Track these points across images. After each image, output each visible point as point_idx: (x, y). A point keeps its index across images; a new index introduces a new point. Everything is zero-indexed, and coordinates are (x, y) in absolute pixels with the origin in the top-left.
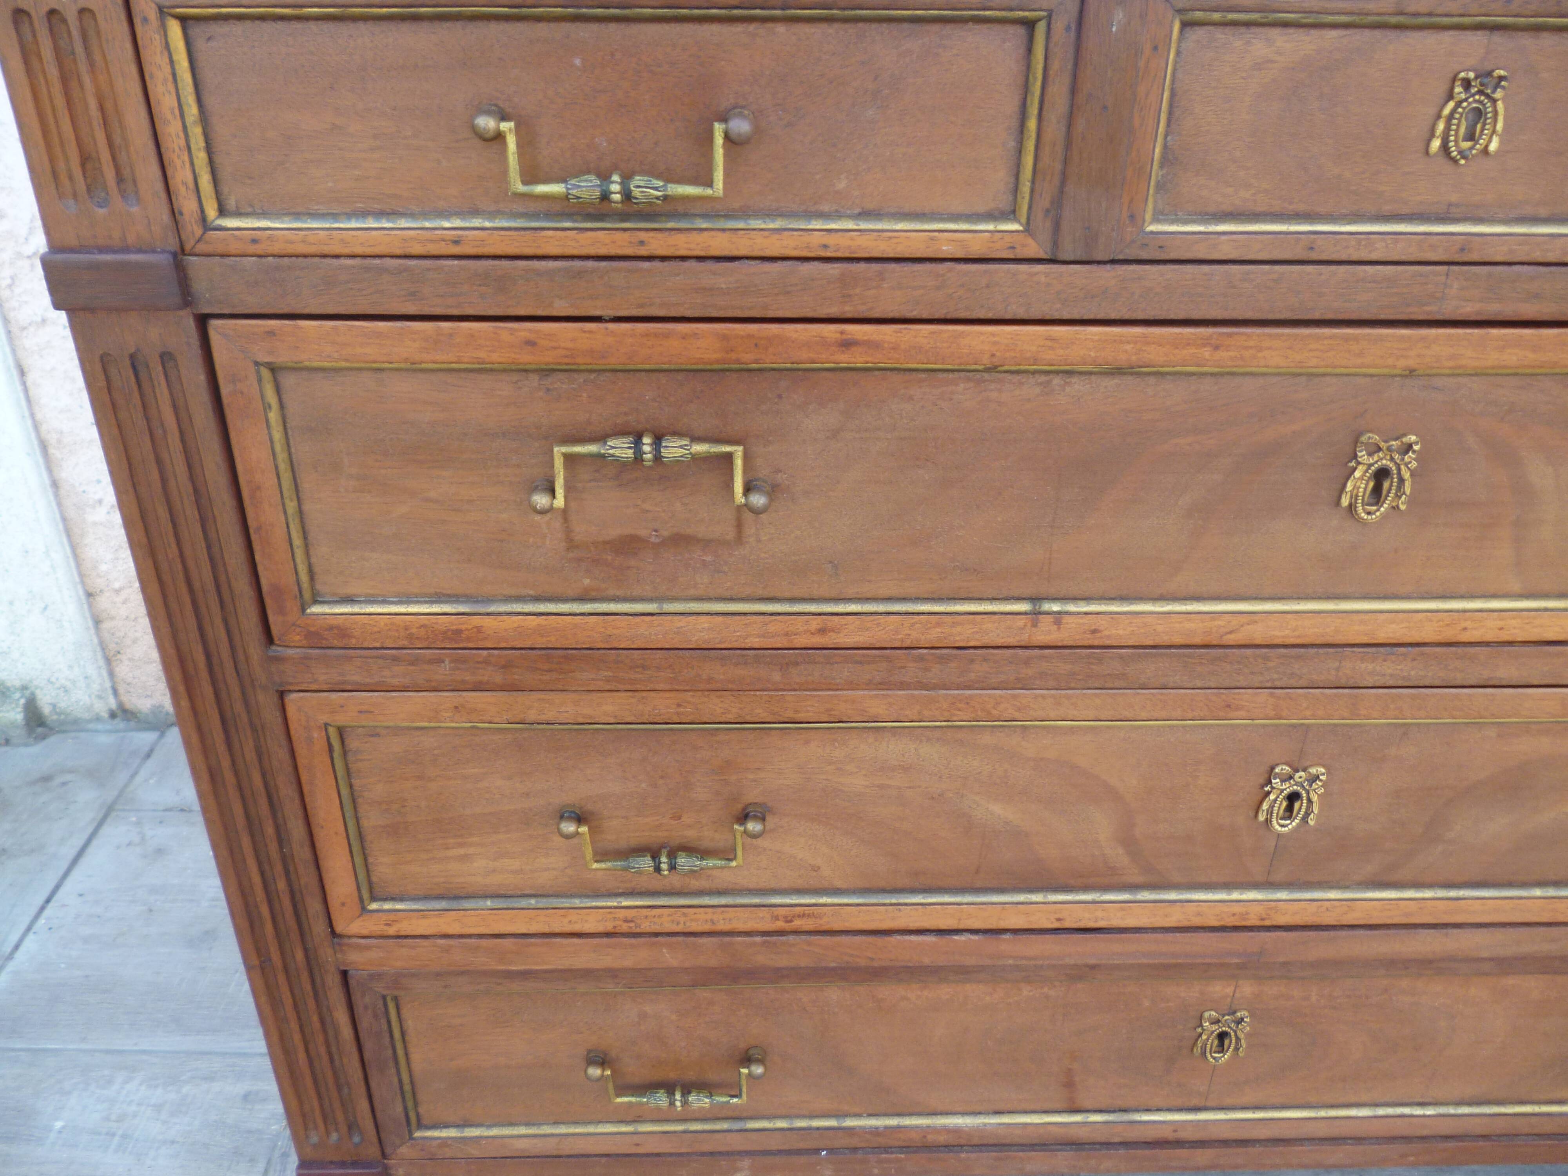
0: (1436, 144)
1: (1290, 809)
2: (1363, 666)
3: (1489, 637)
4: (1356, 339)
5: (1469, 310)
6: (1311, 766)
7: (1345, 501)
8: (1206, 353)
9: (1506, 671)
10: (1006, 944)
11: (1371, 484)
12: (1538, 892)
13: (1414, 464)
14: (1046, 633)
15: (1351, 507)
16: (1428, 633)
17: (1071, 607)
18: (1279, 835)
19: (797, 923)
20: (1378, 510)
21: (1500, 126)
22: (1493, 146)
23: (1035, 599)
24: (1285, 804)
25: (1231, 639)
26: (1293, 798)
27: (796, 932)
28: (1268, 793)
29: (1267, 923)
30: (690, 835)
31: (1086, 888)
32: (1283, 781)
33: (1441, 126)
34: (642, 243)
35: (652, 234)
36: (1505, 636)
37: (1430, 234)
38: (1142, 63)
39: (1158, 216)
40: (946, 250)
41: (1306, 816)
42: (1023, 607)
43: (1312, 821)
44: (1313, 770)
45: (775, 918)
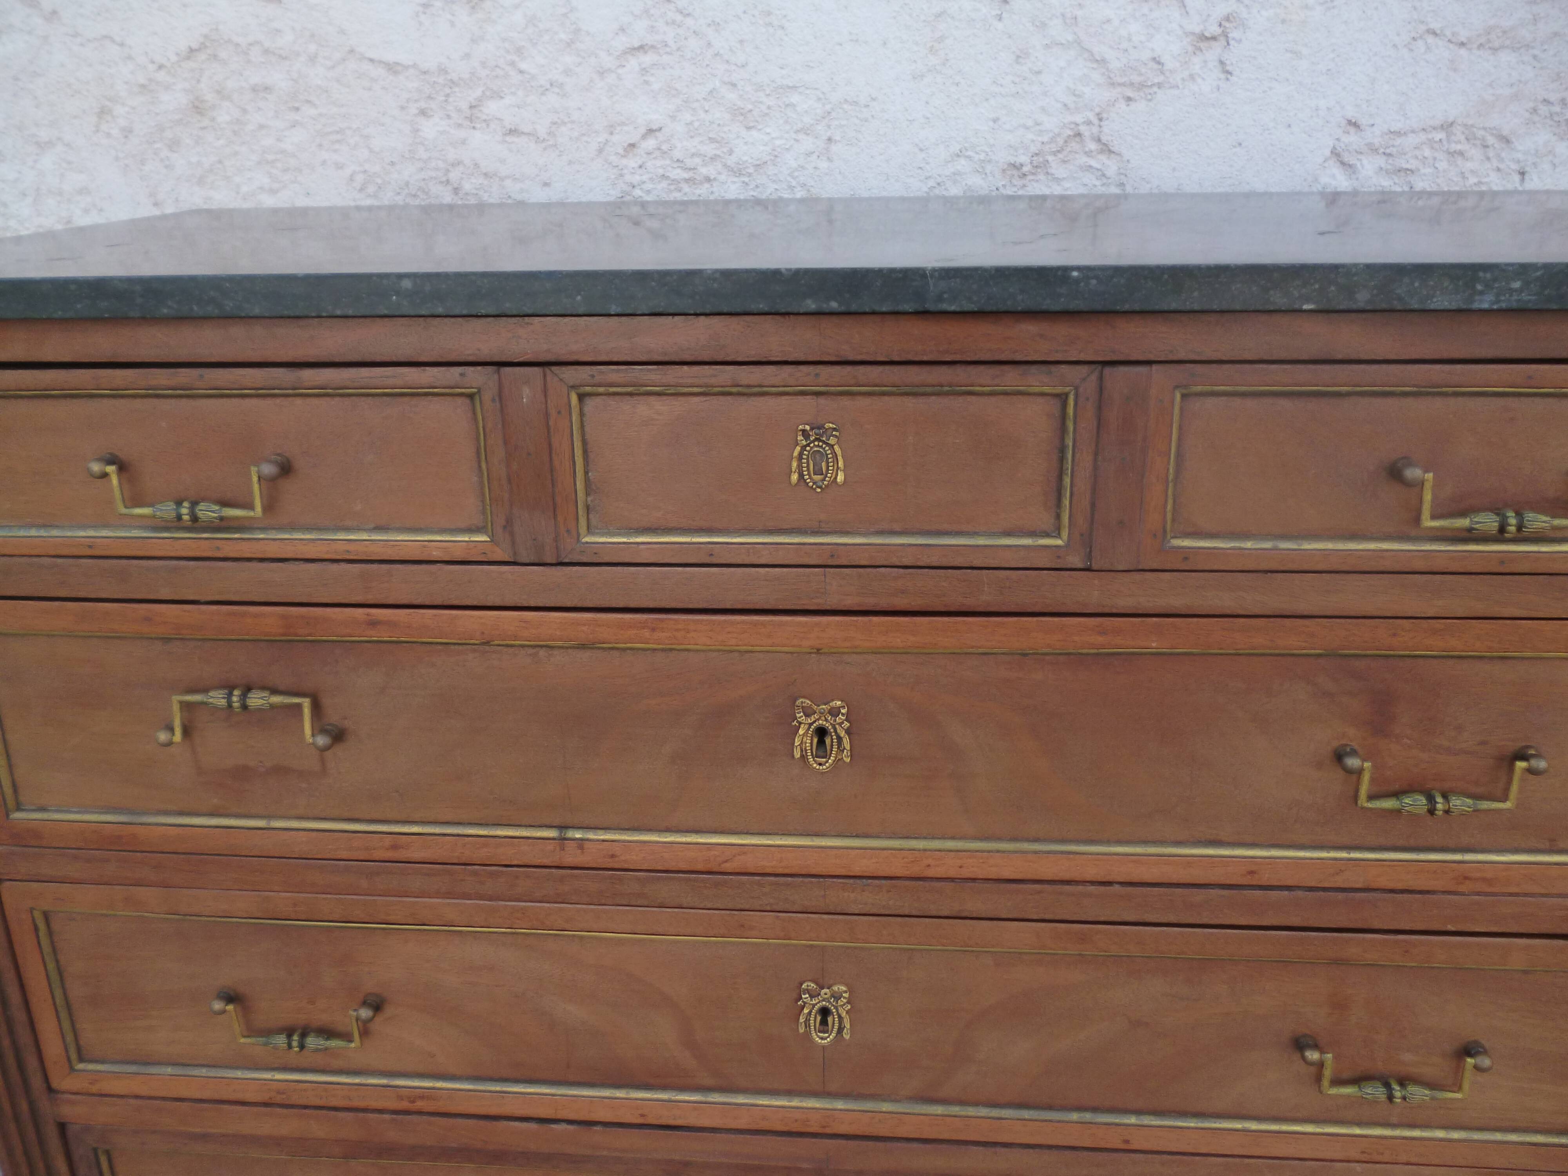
0: (795, 477)
1: (824, 1022)
2: (846, 894)
3: (952, 873)
4: (763, 624)
5: (850, 602)
6: (835, 984)
7: (797, 754)
8: (646, 633)
9: (974, 904)
10: (597, 1135)
11: (815, 740)
12: (1075, 1116)
13: (846, 725)
14: (571, 857)
15: (803, 757)
16: (897, 868)
17: (591, 835)
18: (824, 1047)
19: (420, 1105)
20: (827, 762)
21: (841, 464)
22: (840, 478)
23: (562, 827)
24: (819, 1018)
25: (728, 867)
26: (825, 1012)
27: (420, 1113)
28: (803, 1008)
29: (828, 1131)
30: (322, 1018)
31: (664, 1088)
32: (812, 997)
33: (795, 464)
34: (218, 548)
35: (223, 542)
36: (966, 873)
37: (804, 544)
38: (551, 423)
39: (590, 531)
40: (436, 555)
41: (840, 1030)
42: (552, 833)
43: (846, 1035)
44: (835, 988)
45: (400, 1098)
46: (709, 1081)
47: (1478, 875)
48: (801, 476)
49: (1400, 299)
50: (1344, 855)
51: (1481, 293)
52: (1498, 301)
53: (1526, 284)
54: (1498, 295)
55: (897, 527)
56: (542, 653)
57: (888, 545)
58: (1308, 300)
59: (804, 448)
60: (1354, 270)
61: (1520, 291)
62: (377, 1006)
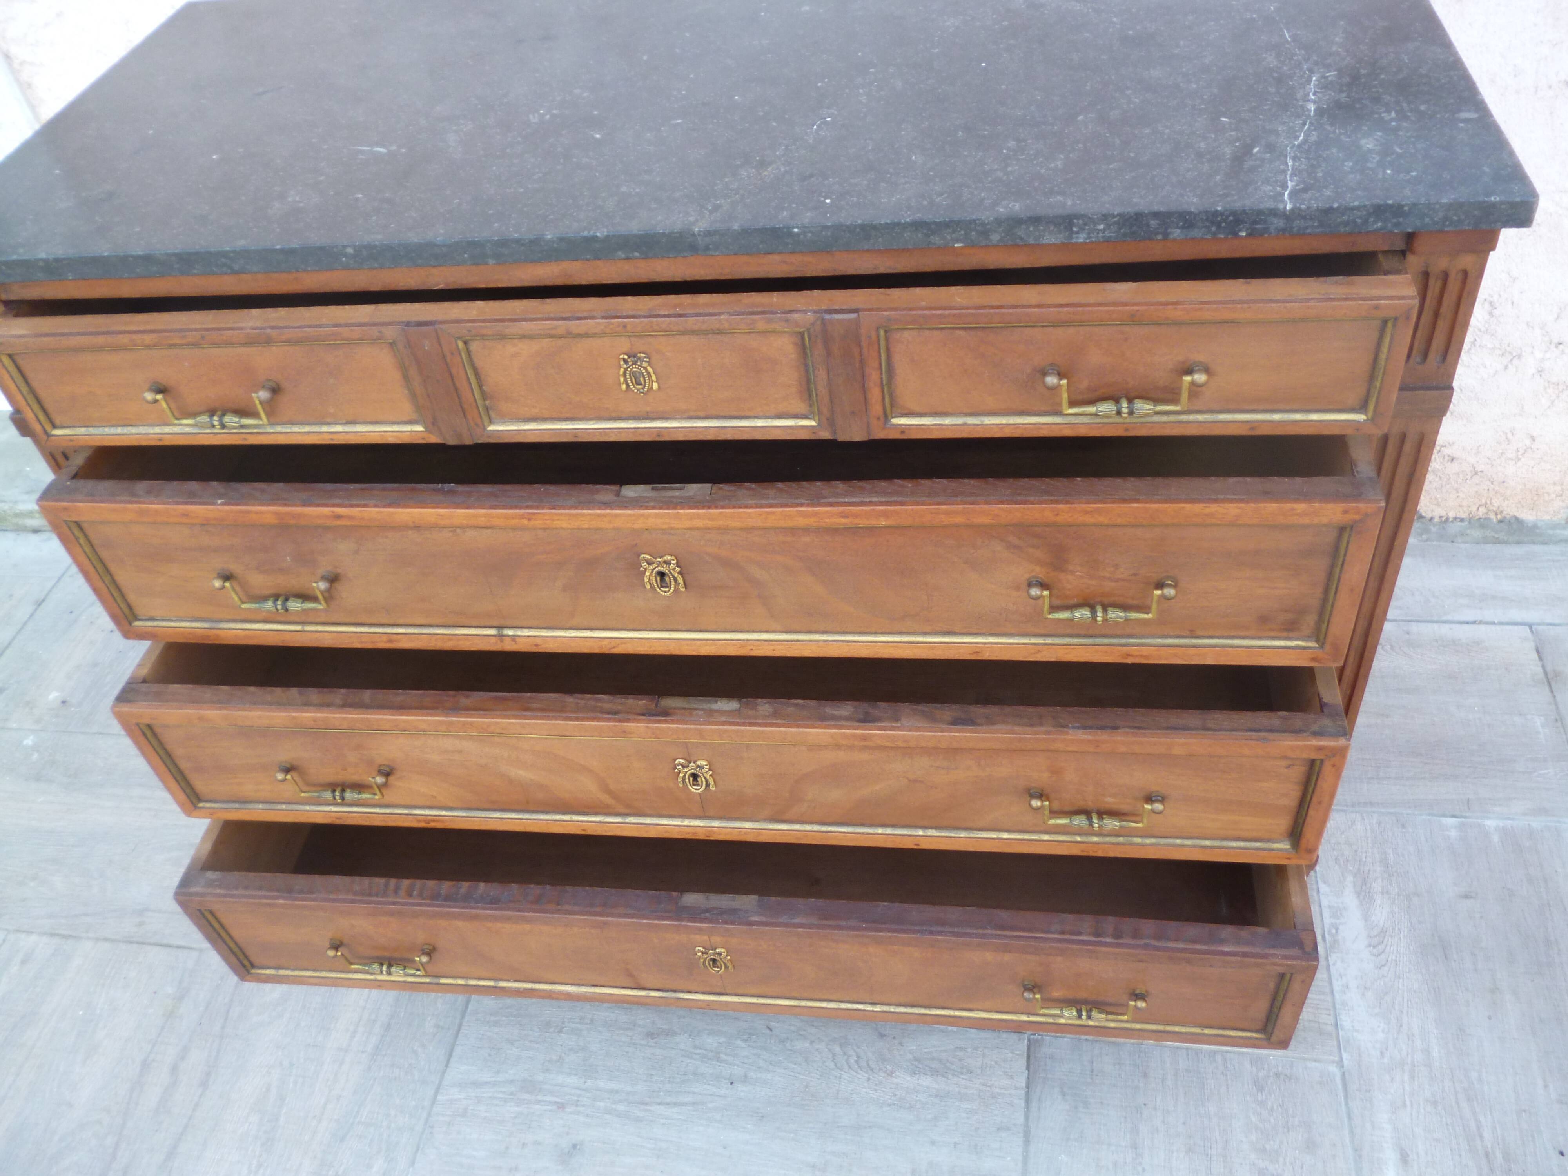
17: (520, 632)
42: (492, 631)
49: (1021, 238)
51: (1079, 234)
52: (1089, 238)
53: (1108, 226)
54: (1089, 234)
57: (696, 428)
61: (1104, 230)
62: (388, 775)
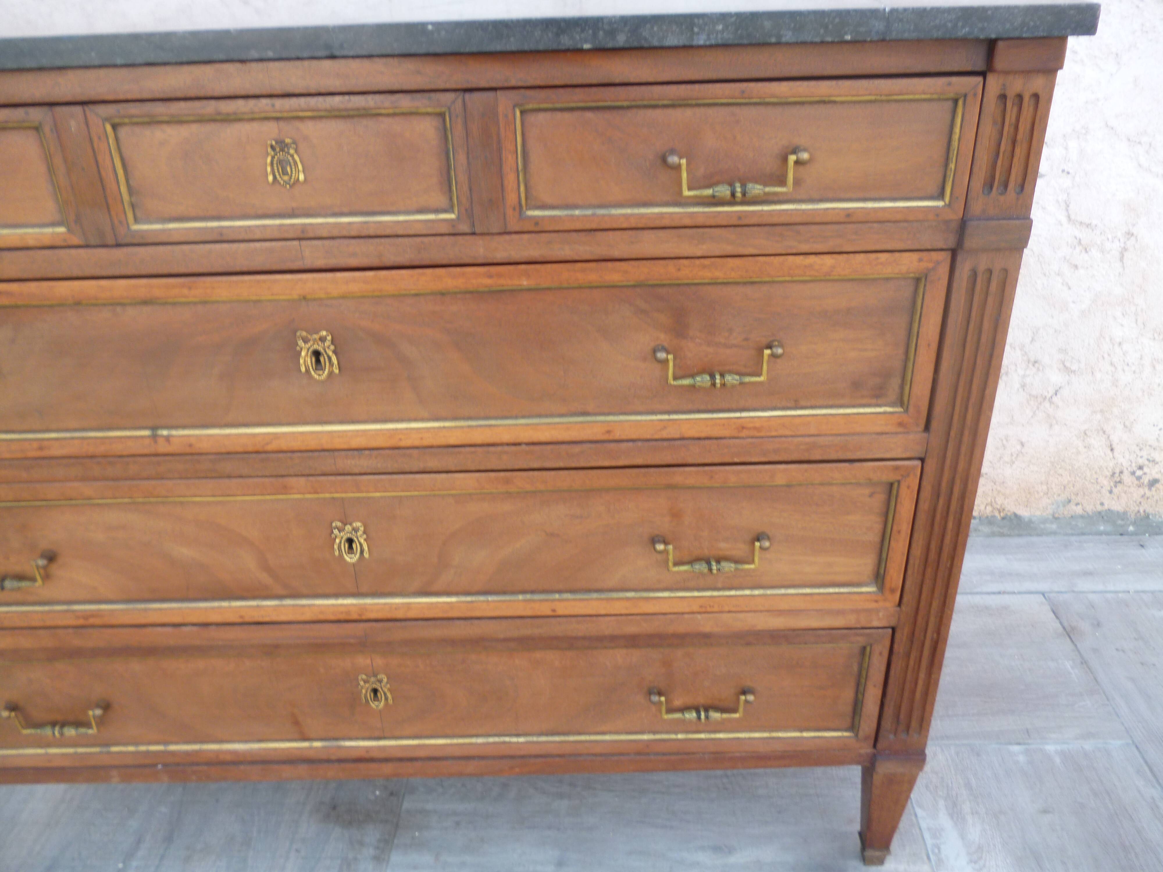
0: (270, 178)
1: (350, 547)
2: (349, 462)
3: (417, 443)
4: (264, 281)
5: (320, 263)
6: (354, 521)
7: (303, 369)
8: (185, 291)
9: (432, 463)
10: (213, 632)
11: (314, 360)
12: (521, 597)
13: (332, 347)
14: (162, 447)
15: (307, 371)
16: (380, 442)
17: (174, 432)
18: (354, 565)
19: (92, 621)
20: (323, 373)
21: (300, 167)
22: (302, 177)
23: (154, 428)
24: (347, 546)
25: (269, 448)
26: (350, 541)
27: (93, 626)
28: (335, 539)
29: (364, 617)
30: (17, 569)
31: (254, 598)
32: (340, 531)
33: (269, 169)
36: (426, 443)
37: (282, 225)
38: (95, 146)
39: (136, 220)
40: (31, 243)
41: (362, 552)
42: (147, 433)
43: (366, 555)
44: (354, 525)
45: (78, 617)
46: (281, 592)
47: (751, 425)
48: (275, 177)
49: (646, 39)
50: (666, 417)
51: (698, 34)
52: (709, 38)
53: (726, 27)
54: (708, 35)
55: (345, 210)
56: (119, 309)
58: (586, 41)
59: (273, 158)
60: (613, 20)
61: (723, 31)
62: (51, 557)
